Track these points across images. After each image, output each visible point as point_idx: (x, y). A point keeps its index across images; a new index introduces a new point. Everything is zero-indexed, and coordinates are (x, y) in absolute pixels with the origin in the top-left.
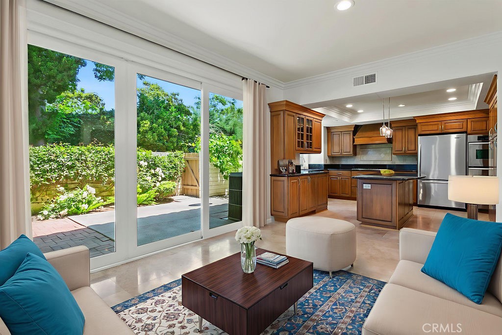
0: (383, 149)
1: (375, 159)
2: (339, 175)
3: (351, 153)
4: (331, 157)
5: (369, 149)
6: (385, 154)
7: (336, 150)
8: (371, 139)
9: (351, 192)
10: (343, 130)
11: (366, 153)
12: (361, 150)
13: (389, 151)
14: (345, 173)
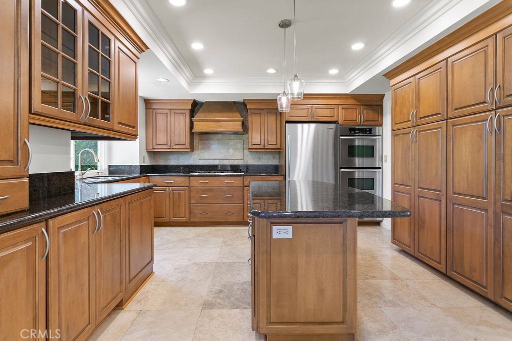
0: (232, 143)
1: (221, 156)
2: (169, 185)
3: (188, 146)
4: (152, 153)
5: (212, 142)
6: (235, 149)
7: (162, 141)
8: (219, 124)
9: (190, 213)
10: (172, 107)
11: (209, 148)
12: (201, 142)
13: (240, 145)
14: (178, 180)
